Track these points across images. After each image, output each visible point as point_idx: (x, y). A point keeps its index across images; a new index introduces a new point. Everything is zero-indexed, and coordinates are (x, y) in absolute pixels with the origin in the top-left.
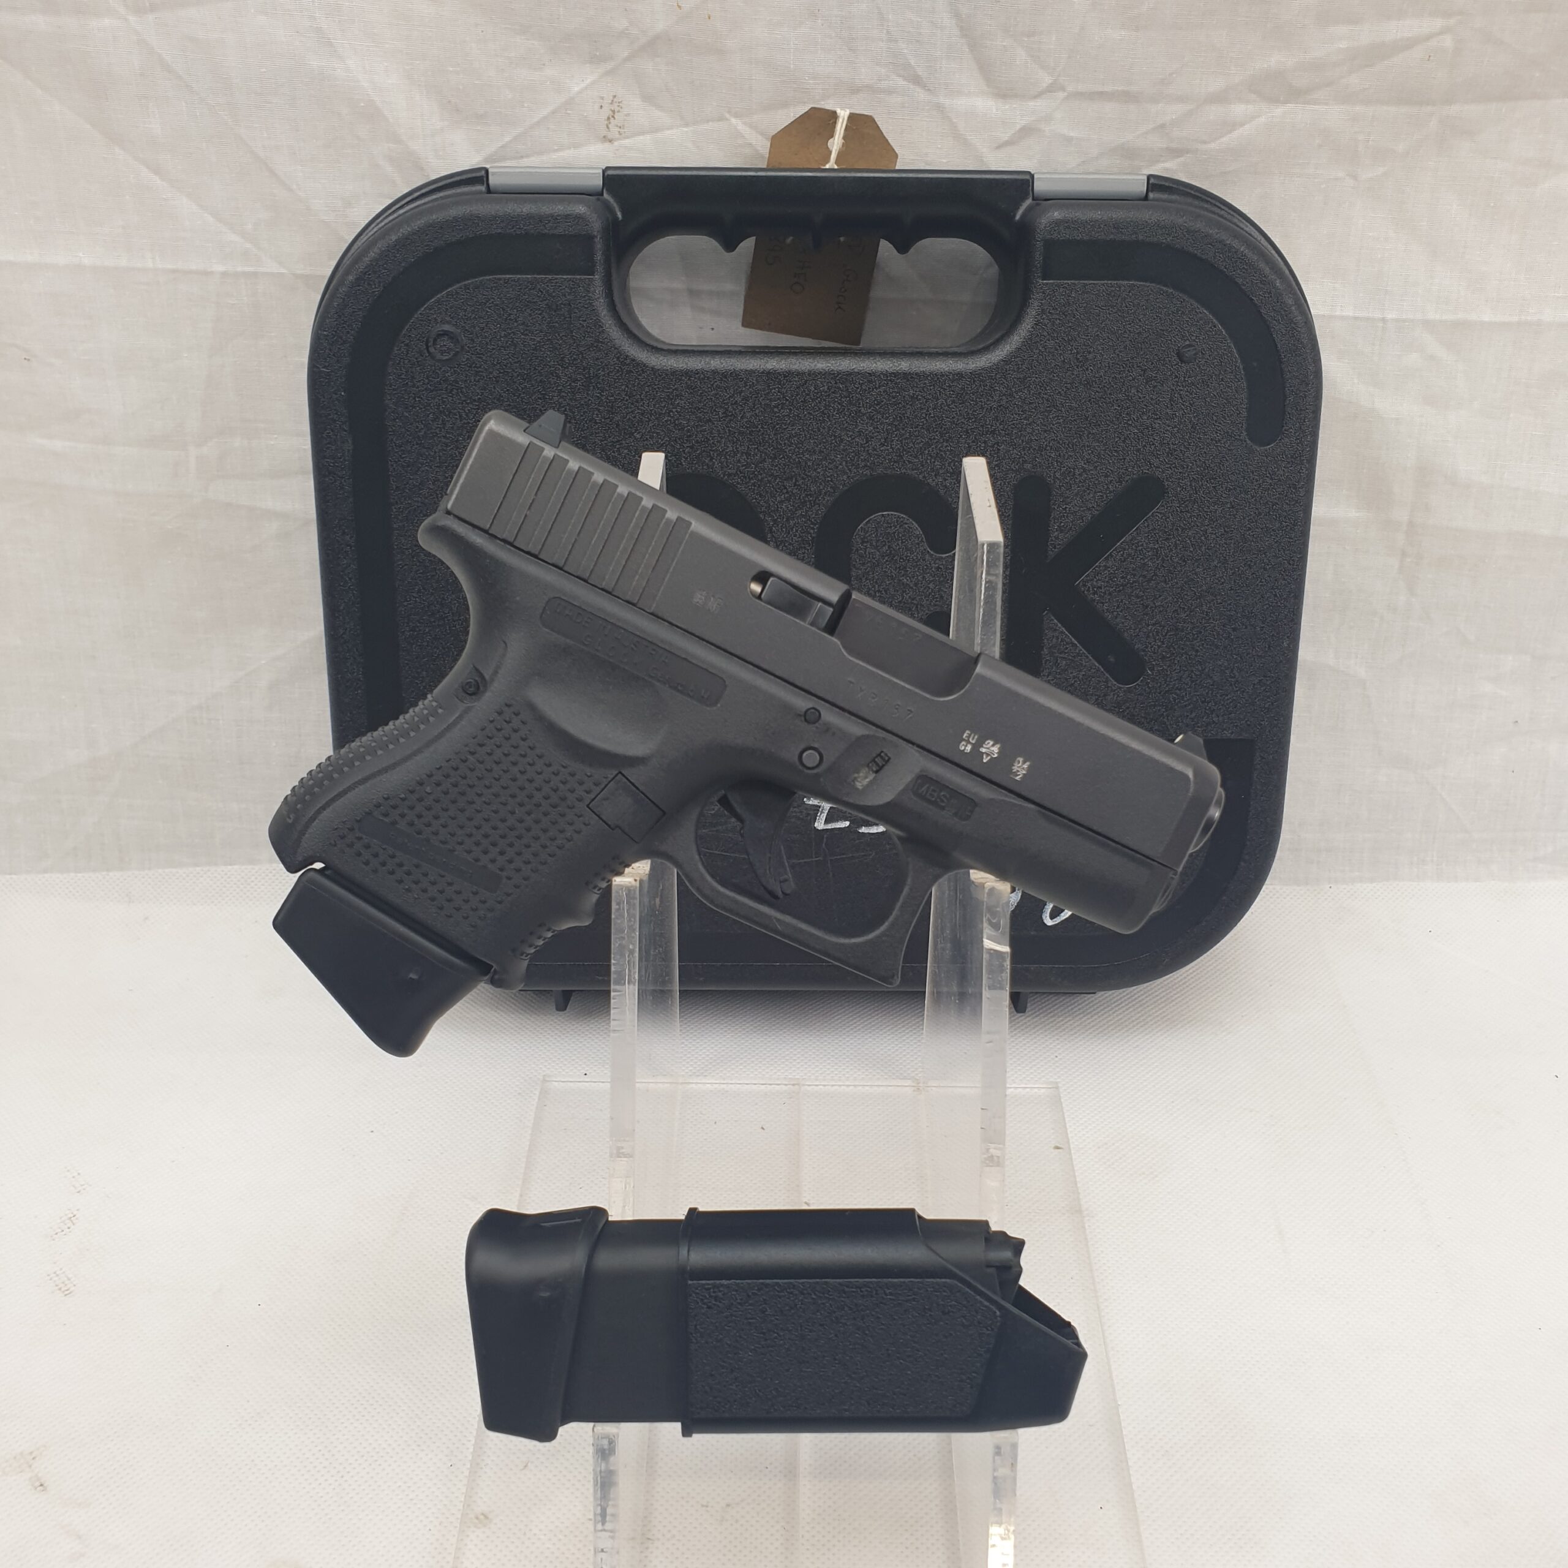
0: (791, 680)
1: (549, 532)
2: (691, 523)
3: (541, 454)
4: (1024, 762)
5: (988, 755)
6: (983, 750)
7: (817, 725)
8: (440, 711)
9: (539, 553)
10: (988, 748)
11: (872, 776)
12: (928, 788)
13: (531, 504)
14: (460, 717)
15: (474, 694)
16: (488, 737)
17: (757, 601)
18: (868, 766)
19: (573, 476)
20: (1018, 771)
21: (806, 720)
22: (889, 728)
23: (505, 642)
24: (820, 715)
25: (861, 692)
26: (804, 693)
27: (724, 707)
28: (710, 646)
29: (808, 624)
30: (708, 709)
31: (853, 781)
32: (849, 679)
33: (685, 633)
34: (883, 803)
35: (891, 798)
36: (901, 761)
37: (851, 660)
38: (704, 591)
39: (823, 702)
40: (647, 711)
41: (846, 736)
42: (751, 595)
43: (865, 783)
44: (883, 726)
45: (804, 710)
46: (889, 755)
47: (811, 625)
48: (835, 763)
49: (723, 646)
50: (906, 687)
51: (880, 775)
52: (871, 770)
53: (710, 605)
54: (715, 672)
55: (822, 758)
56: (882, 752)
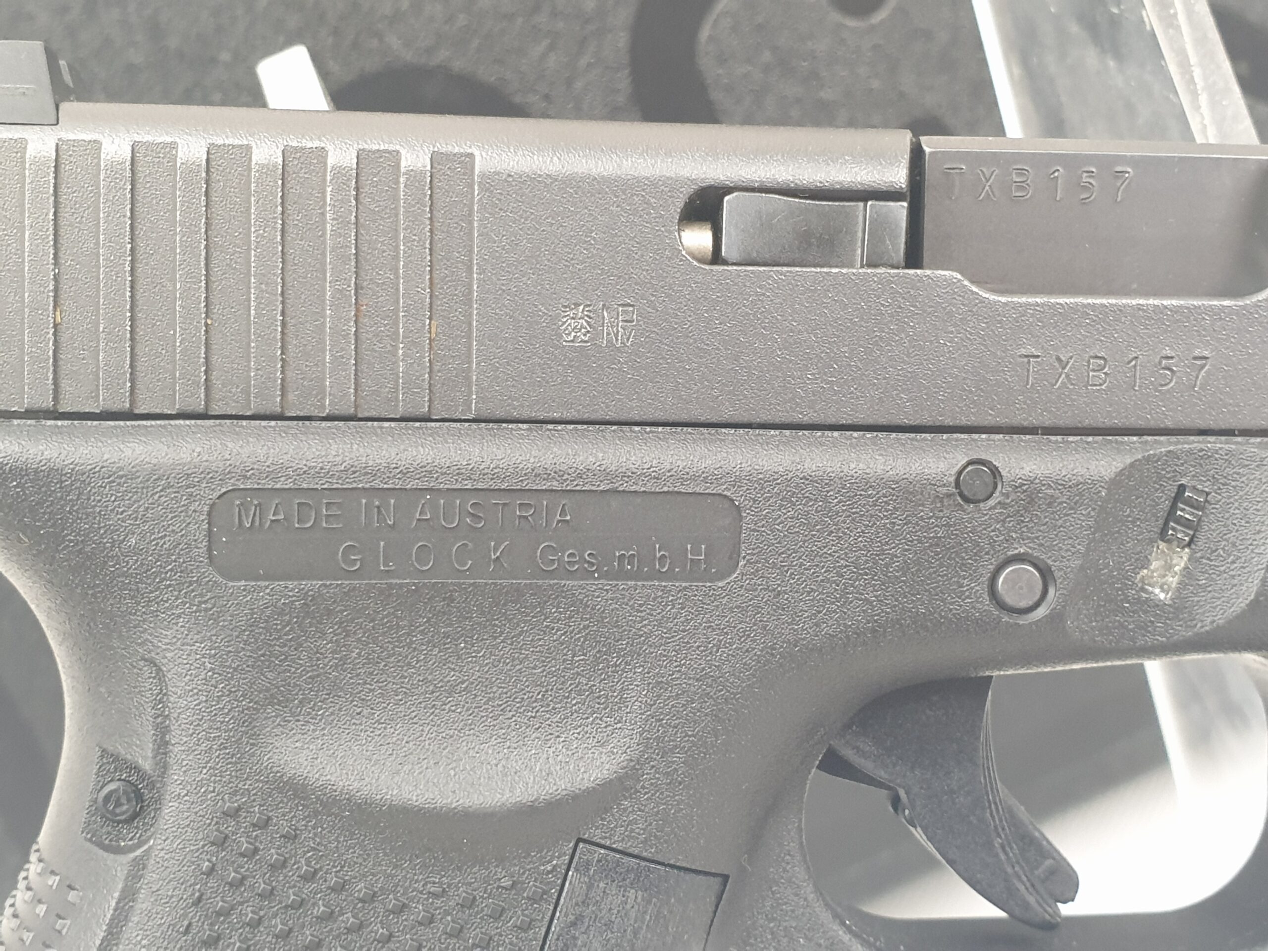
0: (883, 421)
1: (132, 339)
2: (471, 156)
3: (23, 157)
7: (997, 497)
8: (72, 896)
9: (132, 402)
11: (1181, 560)
13: (56, 290)
14: (129, 895)
15: (135, 816)
16: (219, 914)
17: (715, 268)
18: (1163, 534)
19: (128, 174)
21: (967, 500)
22: (1169, 424)
23: (152, 662)
24: (995, 472)
25: (1064, 368)
26: (928, 436)
27: (757, 562)
28: (653, 429)
29: (862, 267)
30: (720, 584)
31: (1143, 589)
32: (1023, 351)
33: (579, 427)
34: (1239, 610)
35: (1255, 588)
36: (1234, 487)
37: (1006, 304)
38: (577, 305)
39: (984, 436)
40: (576, 659)
41: (1081, 495)
42: (695, 263)
43: (1173, 581)
44: (1152, 424)
45: (952, 479)
46: (1199, 487)
47: (871, 265)
48: (1082, 568)
49: (684, 417)
50: (1166, 307)
51: (1200, 543)
52: (1175, 543)
53: (608, 334)
54: (698, 490)
55: (1046, 574)
56: (1182, 488)
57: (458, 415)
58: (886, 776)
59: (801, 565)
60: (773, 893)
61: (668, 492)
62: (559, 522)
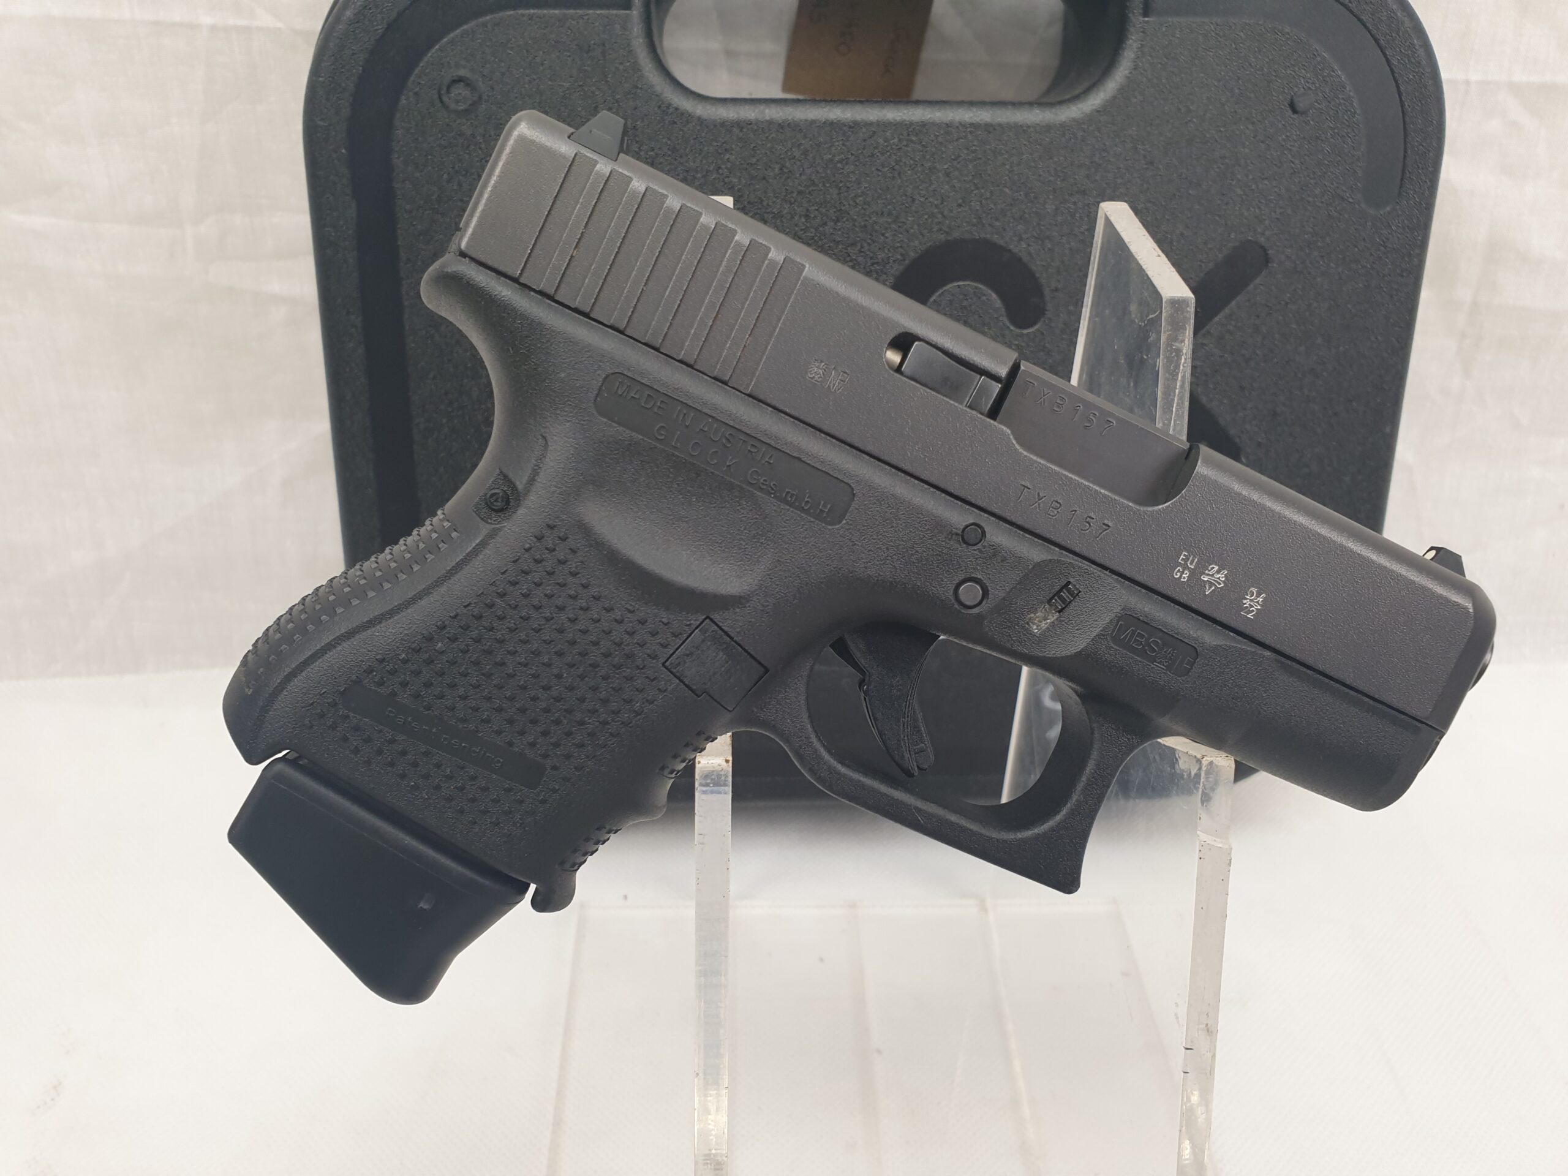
0: (942, 486)
1: (605, 280)
2: (804, 266)
3: (593, 169)
4: (1259, 594)
5: (1211, 584)
6: (1205, 578)
7: (979, 546)
8: (454, 534)
9: (591, 310)
10: (1212, 575)
11: (1053, 618)
12: (1134, 632)
13: (580, 239)
14: (483, 544)
15: (502, 510)
16: (523, 572)
17: (897, 375)
18: (1049, 601)
19: (639, 200)
20: (1251, 606)
21: (965, 542)
22: (1077, 550)
23: (544, 438)
24: (984, 533)
25: (1039, 500)
26: (960, 503)
27: (851, 525)
28: (831, 439)
29: (966, 406)
30: (830, 527)
31: (1028, 623)
32: (1023, 483)
33: (796, 421)
34: (1069, 654)
35: (1082, 647)
36: (1094, 594)
37: (1026, 456)
38: (822, 362)
39: (986, 515)
40: (745, 531)
41: (1019, 563)
42: (887, 367)
43: (1044, 625)
44: (1069, 546)
45: (962, 527)
46: (1077, 587)
47: (970, 407)
48: (1004, 599)
49: (848, 440)
50: (1101, 493)
51: (1065, 613)
52: (1054, 607)
53: (830, 383)
54: (839, 477)
55: (985, 593)
56: (1069, 583)
57: (741, 389)
58: (864, 664)
59: (872, 536)
60: (786, 692)
62: (767, 462)
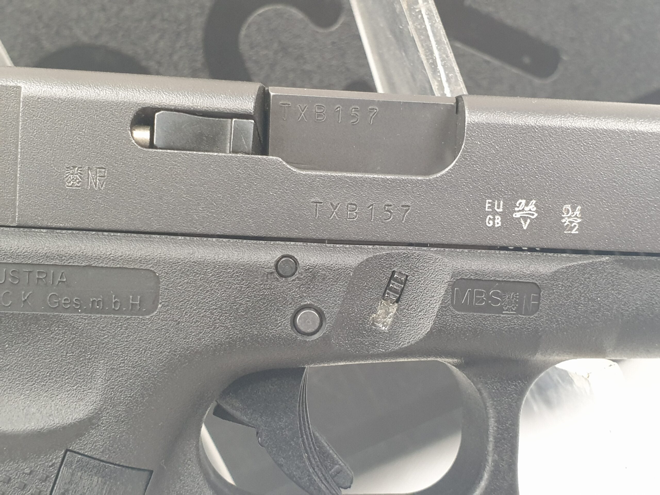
0: (239, 233)
2: (19, 87)
4: (574, 209)
5: (525, 219)
6: (517, 215)
7: (297, 275)
10: (523, 210)
11: (393, 309)
12: (471, 293)
17: (150, 150)
18: (384, 297)
20: (571, 222)
21: (281, 276)
22: (389, 239)
24: (296, 262)
25: (335, 209)
26: (263, 242)
27: (168, 306)
28: (115, 234)
29: (230, 153)
30: (147, 317)
31: (373, 324)
32: (313, 200)
33: (74, 232)
34: (421, 337)
35: (430, 325)
36: (422, 273)
37: (305, 175)
38: (74, 167)
39: (292, 243)
40: (68, 355)
41: (340, 274)
42: (139, 147)
43: (389, 320)
44: (380, 239)
45: (273, 265)
46: (404, 272)
47: (234, 152)
48: (340, 312)
49: (132, 228)
50: (388, 180)
51: (403, 301)
52: (389, 301)
53: (91, 183)
54: (136, 267)
55: (321, 314)
56: (394, 272)
57: (8, 224)
58: (247, 420)
59: (192, 308)
60: (181, 480)
61: (120, 268)
62: (59, 282)
